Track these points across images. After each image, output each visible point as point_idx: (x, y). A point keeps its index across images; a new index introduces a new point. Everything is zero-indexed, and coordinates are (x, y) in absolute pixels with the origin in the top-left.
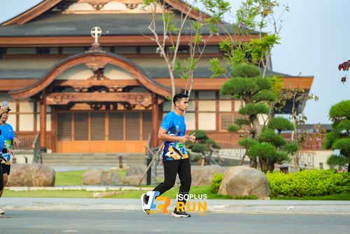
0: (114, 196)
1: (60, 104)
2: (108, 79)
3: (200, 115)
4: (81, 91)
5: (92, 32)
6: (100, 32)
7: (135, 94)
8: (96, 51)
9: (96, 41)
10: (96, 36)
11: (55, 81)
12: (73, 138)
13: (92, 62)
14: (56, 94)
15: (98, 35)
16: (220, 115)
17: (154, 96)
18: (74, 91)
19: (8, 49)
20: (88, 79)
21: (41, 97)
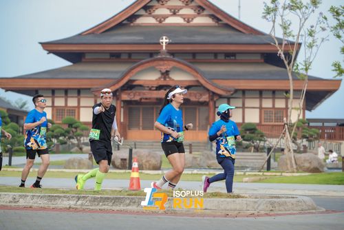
0: (260, 181)
1: (133, 99)
2: (173, 80)
3: (246, 110)
4: (150, 89)
5: (161, 41)
6: (167, 41)
7: (195, 92)
8: (164, 56)
9: (164, 48)
10: (164, 44)
11: (130, 81)
12: (141, 128)
13: (160, 65)
14: (130, 91)
15: (166, 43)
16: (263, 111)
17: (211, 94)
18: (145, 90)
19: (87, 54)
20: (157, 80)
21: (118, 94)
